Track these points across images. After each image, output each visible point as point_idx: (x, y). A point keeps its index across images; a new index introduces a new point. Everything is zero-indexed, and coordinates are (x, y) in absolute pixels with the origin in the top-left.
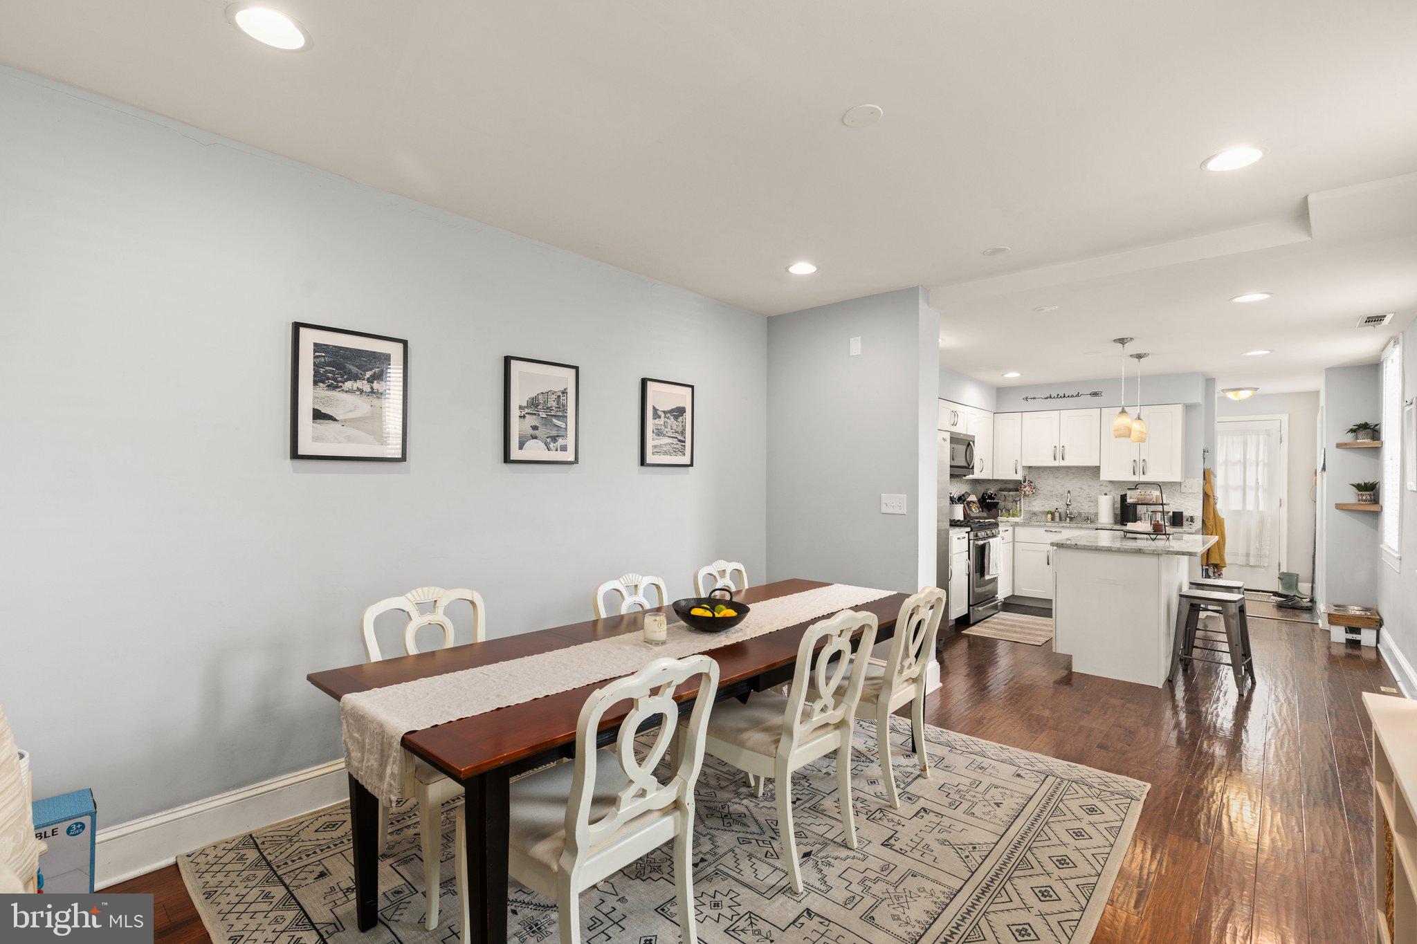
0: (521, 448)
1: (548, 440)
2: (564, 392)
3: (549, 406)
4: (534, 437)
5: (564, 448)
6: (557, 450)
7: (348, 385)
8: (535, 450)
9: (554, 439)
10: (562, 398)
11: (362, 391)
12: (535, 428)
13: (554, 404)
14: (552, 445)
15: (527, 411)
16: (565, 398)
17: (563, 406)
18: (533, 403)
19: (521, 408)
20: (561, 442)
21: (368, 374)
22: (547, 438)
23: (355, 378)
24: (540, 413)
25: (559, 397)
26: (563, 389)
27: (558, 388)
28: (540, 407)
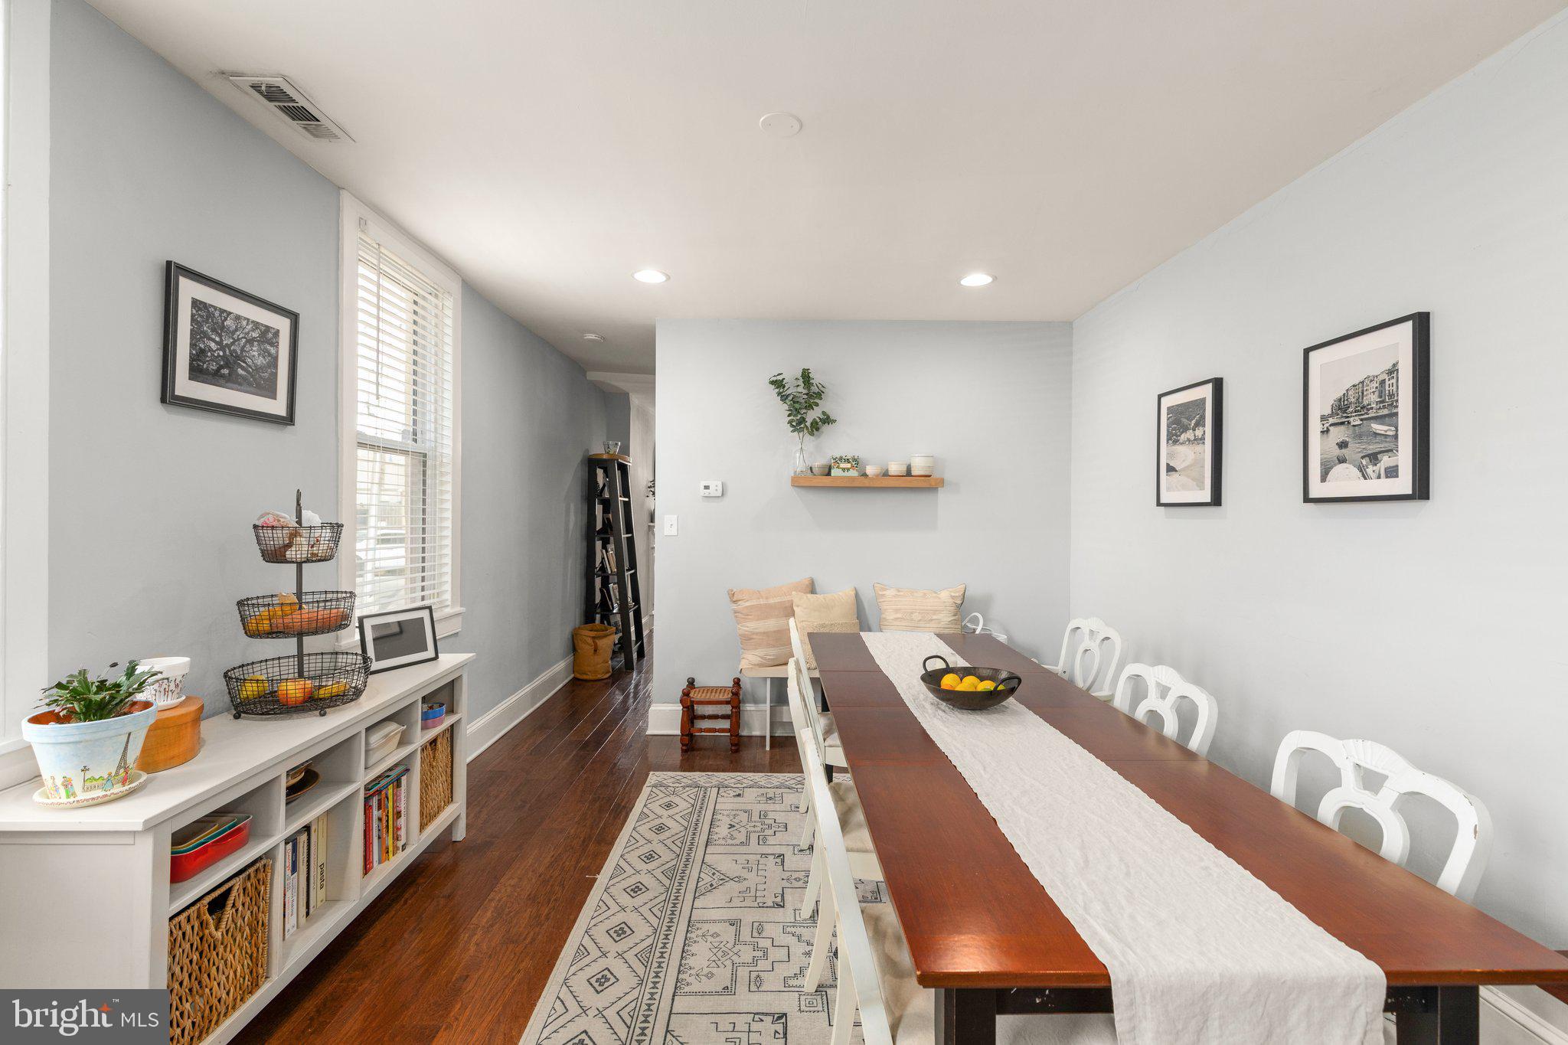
0: (1324, 479)
1: (1364, 462)
2: (1393, 371)
3: (1365, 402)
4: (1342, 460)
5: (1392, 472)
6: (1379, 477)
7: (1183, 437)
8: (1346, 481)
9: (1374, 458)
10: (1387, 383)
11: (1189, 440)
12: (1343, 445)
13: (1374, 398)
14: (1370, 470)
15: (1331, 420)
16: (1394, 381)
17: (1391, 396)
18: (1341, 407)
19: (1323, 418)
20: (1386, 461)
21: (1193, 422)
22: (1363, 457)
23: (1185, 429)
24: (1351, 419)
25: (1383, 382)
26: (1389, 366)
27: (1378, 368)
28: (1350, 410)
